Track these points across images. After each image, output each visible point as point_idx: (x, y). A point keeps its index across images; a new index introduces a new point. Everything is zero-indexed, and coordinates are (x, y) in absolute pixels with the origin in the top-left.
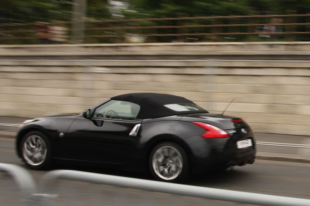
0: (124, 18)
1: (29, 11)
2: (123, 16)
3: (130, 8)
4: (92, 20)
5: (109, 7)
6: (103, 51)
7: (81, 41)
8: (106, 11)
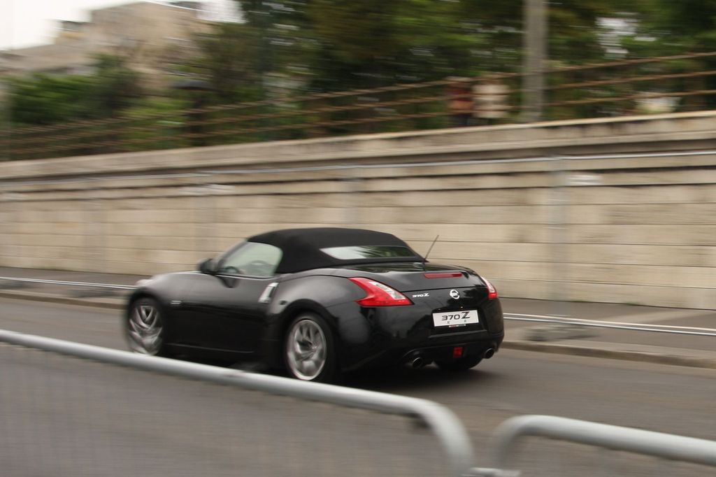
0: (628, 57)
1: (426, 53)
2: (625, 52)
3: (640, 32)
4: (560, 65)
5: (599, 35)
6: (585, 137)
7: (538, 114)
8: (593, 43)
